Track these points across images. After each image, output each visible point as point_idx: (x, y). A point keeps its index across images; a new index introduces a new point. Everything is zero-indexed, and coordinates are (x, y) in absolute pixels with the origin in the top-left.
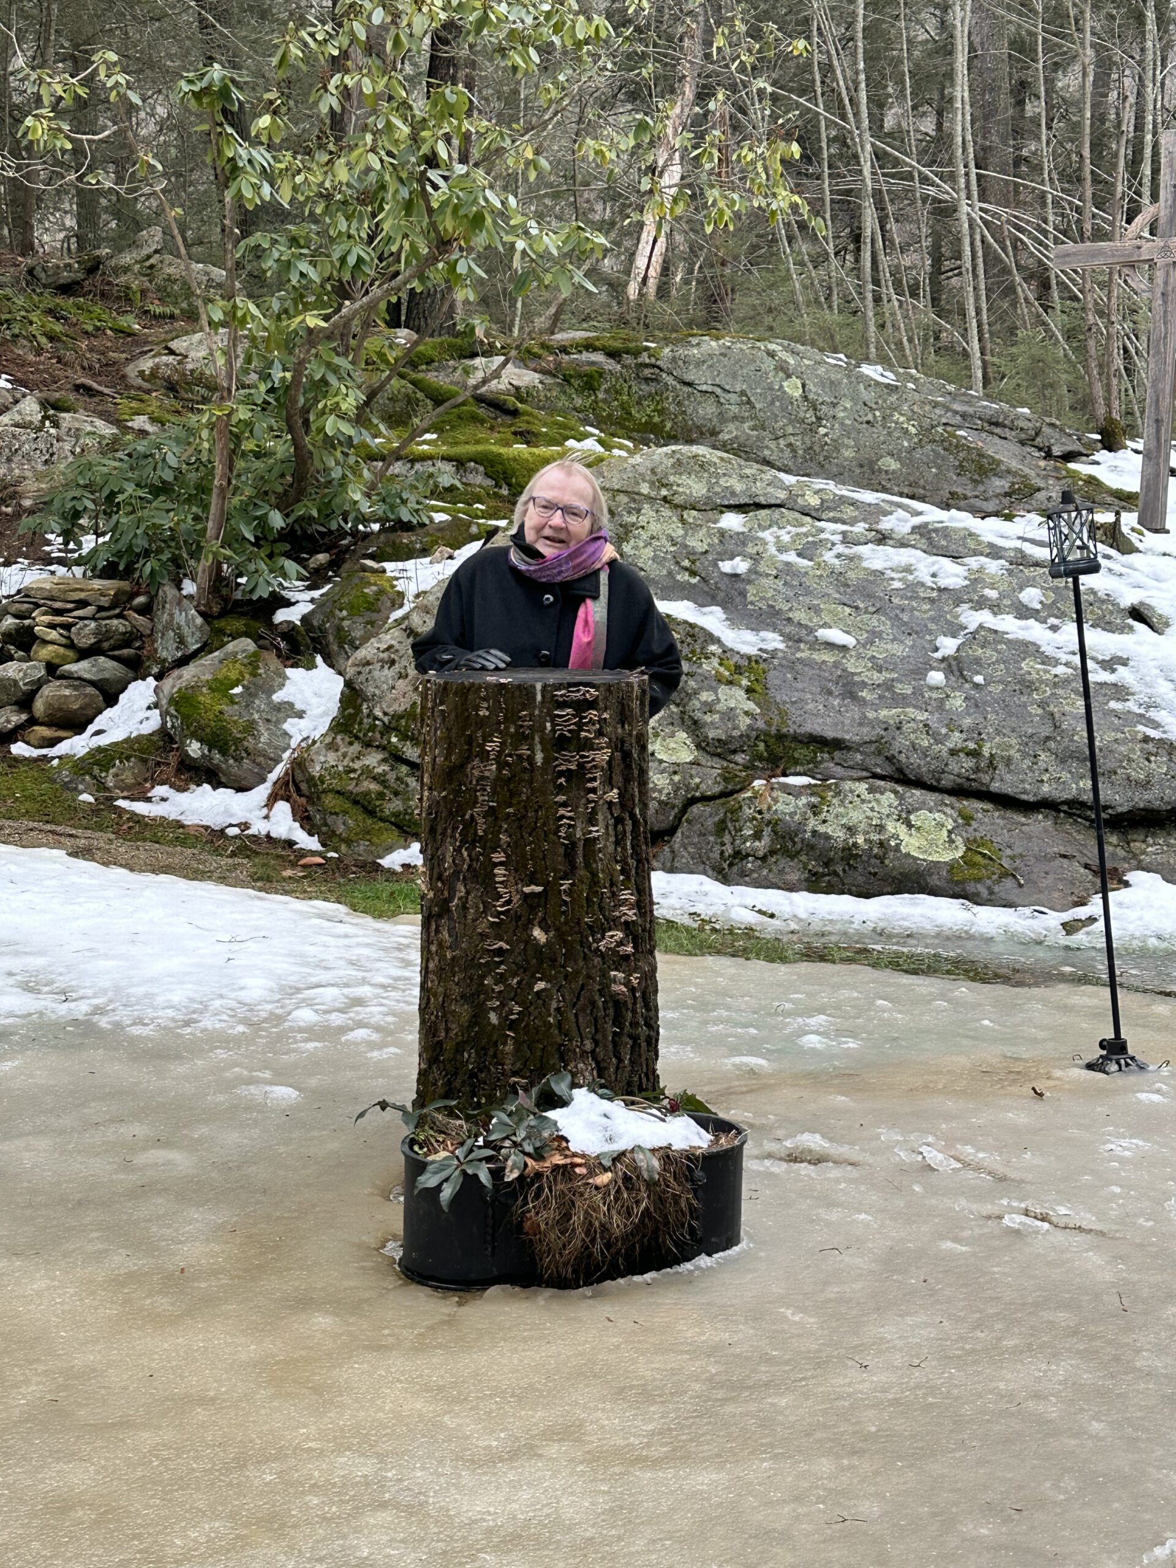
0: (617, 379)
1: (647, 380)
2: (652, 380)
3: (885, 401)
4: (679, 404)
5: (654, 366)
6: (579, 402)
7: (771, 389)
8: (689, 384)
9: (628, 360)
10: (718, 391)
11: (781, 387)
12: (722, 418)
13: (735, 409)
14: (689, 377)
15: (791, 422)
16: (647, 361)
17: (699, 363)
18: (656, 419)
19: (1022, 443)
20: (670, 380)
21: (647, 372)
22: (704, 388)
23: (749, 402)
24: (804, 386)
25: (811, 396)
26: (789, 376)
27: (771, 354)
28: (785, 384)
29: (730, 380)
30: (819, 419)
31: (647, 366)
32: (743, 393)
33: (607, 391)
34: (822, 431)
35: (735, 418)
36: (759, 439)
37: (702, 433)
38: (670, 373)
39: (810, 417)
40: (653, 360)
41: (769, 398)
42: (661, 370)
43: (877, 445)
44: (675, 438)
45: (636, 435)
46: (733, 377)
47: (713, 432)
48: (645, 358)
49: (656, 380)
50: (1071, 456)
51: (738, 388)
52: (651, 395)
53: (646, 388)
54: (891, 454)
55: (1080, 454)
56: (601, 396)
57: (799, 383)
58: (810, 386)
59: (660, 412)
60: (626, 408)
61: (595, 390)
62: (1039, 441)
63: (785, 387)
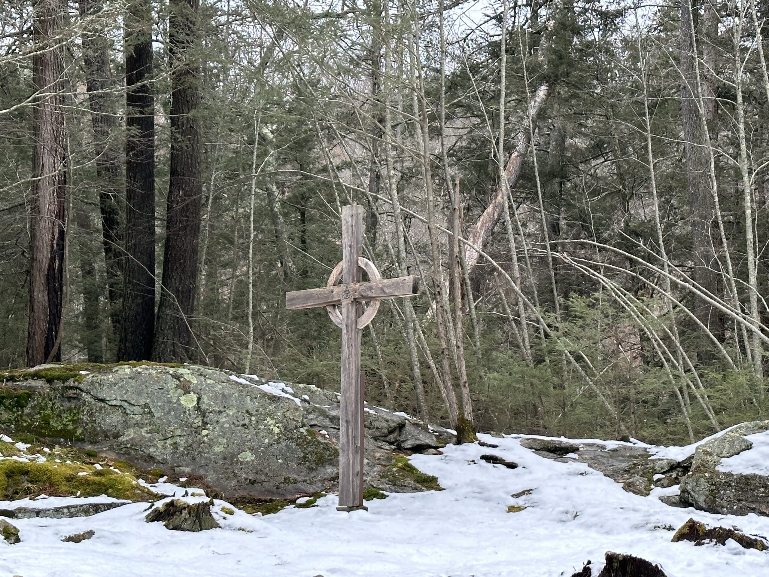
0: (44, 399)
1: (69, 399)
2: (74, 398)
3: (265, 409)
4: (91, 415)
5: (77, 388)
7: (170, 402)
8: (103, 400)
9: (58, 384)
10: (126, 405)
11: (179, 400)
12: (126, 425)
13: (138, 418)
14: (101, 396)
15: (181, 426)
16: (72, 384)
17: (112, 385)
18: (70, 427)
19: (376, 439)
20: (87, 398)
21: (71, 393)
22: (114, 403)
23: (150, 413)
24: (199, 399)
25: (203, 407)
26: (187, 392)
27: (178, 377)
28: (181, 398)
29: (135, 397)
30: (205, 423)
31: (71, 388)
32: (146, 406)
33: (33, 408)
34: (205, 432)
35: (137, 424)
36: (151, 440)
37: (107, 436)
38: (88, 393)
39: (198, 422)
40: (76, 384)
41: (167, 409)
42: (82, 391)
43: (243, 442)
44: (83, 440)
45: (48, 439)
46: (139, 394)
47: (117, 436)
48: (71, 383)
49: (77, 398)
50: (420, 449)
51: (142, 402)
52: (70, 410)
53: (67, 404)
54: (251, 449)
55: (430, 447)
56: (27, 411)
57: (195, 397)
58: (205, 399)
59: (74, 422)
60: (46, 421)
61: (22, 407)
62: (392, 437)
63: (183, 400)
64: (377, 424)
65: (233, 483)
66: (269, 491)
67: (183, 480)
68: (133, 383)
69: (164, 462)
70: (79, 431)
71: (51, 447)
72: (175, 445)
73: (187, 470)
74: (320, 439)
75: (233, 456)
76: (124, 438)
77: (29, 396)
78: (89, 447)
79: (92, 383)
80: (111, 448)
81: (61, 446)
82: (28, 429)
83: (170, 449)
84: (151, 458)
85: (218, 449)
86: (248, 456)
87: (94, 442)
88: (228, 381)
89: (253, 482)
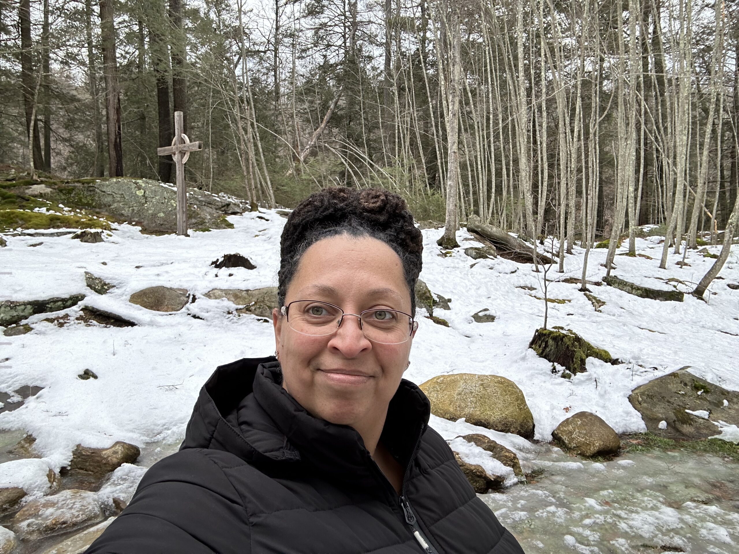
0: (80, 191)
1: (91, 191)
4: (99, 198)
5: (94, 187)
6: (63, 197)
7: (132, 193)
8: (104, 192)
9: (86, 185)
10: (114, 194)
11: (136, 192)
12: (114, 202)
13: (119, 199)
14: (104, 190)
15: (136, 203)
17: (108, 186)
18: (90, 202)
19: (216, 209)
20: (98, 191)
21: (91, 189)
22: (109, 193)
23: (124, 197)
24: (145, 192)
25: (146, 195)
26: (139, 189)
27: (136, 183)
29: (117, 191)
30: (146, 202)
31: (91, 187)
32: (122, 194)
33: (75, 194)
34: (146, 205)
35: (118, 201)
36: (123, 208)
37: (105, 206)
38: (98, 189)
39: (144, 201)
40: (94, 185)
41: (131, 196)
42: (96, 188)
43: (161, 209)
44: (95, 207)
45: (80, 207)
46: (119, 190)
47: (110, 206)
48: (91, 185)
49: (94, 191)
50: (234, 213)
51: (120, 193)
52: (91, 195)
53: (89, 193)
54: (164, 212)
55: (238, 213)
56: (72, 195)
57: (143, 191)
58: (147, 192)
59: (92, 200)
60: (80, 199)
61: (70, 194)
62: (223, 209)
63: (138, 192)
64: (217, 204)
65: (154, 225)
66: (168, 228)
67: (134, 223)
68: (116, 185)
69: (128, 216)
70: (94, 204)
71: (81, 210)
72: (133, 210)
73: (136, 219)
74: (193, 209)
75: (156, 214)
76: (112, 207)
77: (73, 189)
78: (98, 210)
79: (100, 185)
80: (106, 211)
81: (86, 209)
82: (72, 202)
83: (131, 211)
84: (122, 215)
85: (150, 212)
86: (162, 215)
87: (100, 208)
88: (159, 186)
89: (162, 225)
